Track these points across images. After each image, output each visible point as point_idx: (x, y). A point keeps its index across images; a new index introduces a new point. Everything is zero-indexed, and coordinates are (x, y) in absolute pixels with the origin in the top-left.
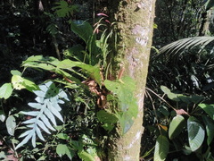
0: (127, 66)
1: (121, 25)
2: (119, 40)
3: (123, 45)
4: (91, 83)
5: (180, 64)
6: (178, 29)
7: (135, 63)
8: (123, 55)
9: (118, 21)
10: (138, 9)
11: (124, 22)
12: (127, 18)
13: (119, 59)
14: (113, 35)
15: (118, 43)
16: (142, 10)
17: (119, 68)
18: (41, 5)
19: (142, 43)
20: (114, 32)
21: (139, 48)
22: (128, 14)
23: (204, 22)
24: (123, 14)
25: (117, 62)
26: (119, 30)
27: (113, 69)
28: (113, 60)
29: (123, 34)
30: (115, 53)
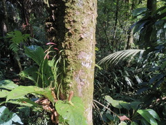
0: (76, 86)
1: (68, 52)
2: (67, 64)
3: (71, 69)
4: (45, 102)
5: (116, 68)
6: (112, 43)
7: (82, 83)
8: (72, 77)
9: (65, 48)
10: (81, 39)
11: (70, 49)
12: (72, 46)
13: (68, 81)
14: (62, 61)
15: (66, 66)
16: (85, 39)
17: (69, 88)
18: (5, 27)
19: (87, 65)
20: (62, 58)
21: (85, 70)
22: (73, 43)
23: (129, 37)
24: (69, 43)
25: (67, 83)
26: (66, 56)
27: (64, 89)
28: (63, 81)
29: (70, 59)
30: (65, 75)
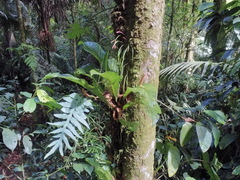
1: (137, 41)
2: (136, 53)
4: (108, 96)
7: (149, 73)
8: (139, 67)
9: (134, 37)
10: (151, 27)
11: (140, 37)
12: (142, 34)
13: (135, 71)
15: (135, 55)
16: (154, 28)
17: (135, 78)
19: (155, 55)
20: (130, 47)
21: (152, 60)
22: (143, 31)
23: (188, 51)
24: (139, 32)
25: (134, 74)
26: (135, 45)
27: (130, 80)
28: (129, 72)
29: (139, 48)
30: (132, 66)
